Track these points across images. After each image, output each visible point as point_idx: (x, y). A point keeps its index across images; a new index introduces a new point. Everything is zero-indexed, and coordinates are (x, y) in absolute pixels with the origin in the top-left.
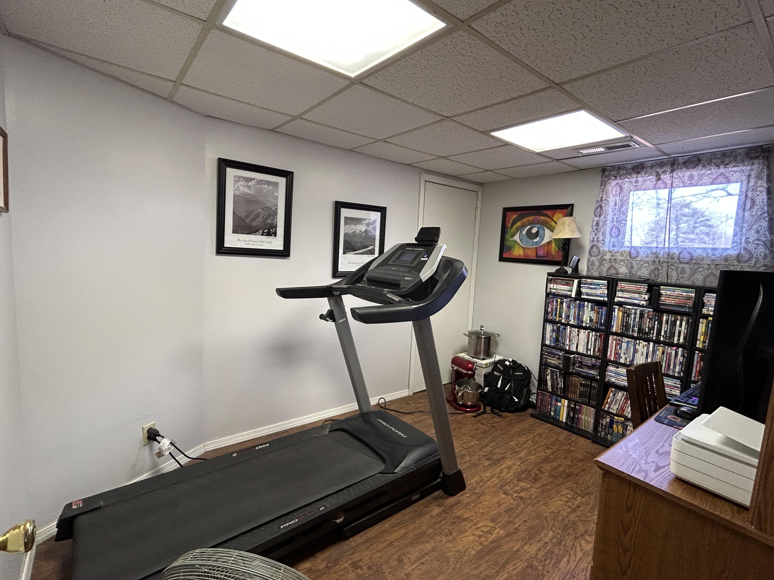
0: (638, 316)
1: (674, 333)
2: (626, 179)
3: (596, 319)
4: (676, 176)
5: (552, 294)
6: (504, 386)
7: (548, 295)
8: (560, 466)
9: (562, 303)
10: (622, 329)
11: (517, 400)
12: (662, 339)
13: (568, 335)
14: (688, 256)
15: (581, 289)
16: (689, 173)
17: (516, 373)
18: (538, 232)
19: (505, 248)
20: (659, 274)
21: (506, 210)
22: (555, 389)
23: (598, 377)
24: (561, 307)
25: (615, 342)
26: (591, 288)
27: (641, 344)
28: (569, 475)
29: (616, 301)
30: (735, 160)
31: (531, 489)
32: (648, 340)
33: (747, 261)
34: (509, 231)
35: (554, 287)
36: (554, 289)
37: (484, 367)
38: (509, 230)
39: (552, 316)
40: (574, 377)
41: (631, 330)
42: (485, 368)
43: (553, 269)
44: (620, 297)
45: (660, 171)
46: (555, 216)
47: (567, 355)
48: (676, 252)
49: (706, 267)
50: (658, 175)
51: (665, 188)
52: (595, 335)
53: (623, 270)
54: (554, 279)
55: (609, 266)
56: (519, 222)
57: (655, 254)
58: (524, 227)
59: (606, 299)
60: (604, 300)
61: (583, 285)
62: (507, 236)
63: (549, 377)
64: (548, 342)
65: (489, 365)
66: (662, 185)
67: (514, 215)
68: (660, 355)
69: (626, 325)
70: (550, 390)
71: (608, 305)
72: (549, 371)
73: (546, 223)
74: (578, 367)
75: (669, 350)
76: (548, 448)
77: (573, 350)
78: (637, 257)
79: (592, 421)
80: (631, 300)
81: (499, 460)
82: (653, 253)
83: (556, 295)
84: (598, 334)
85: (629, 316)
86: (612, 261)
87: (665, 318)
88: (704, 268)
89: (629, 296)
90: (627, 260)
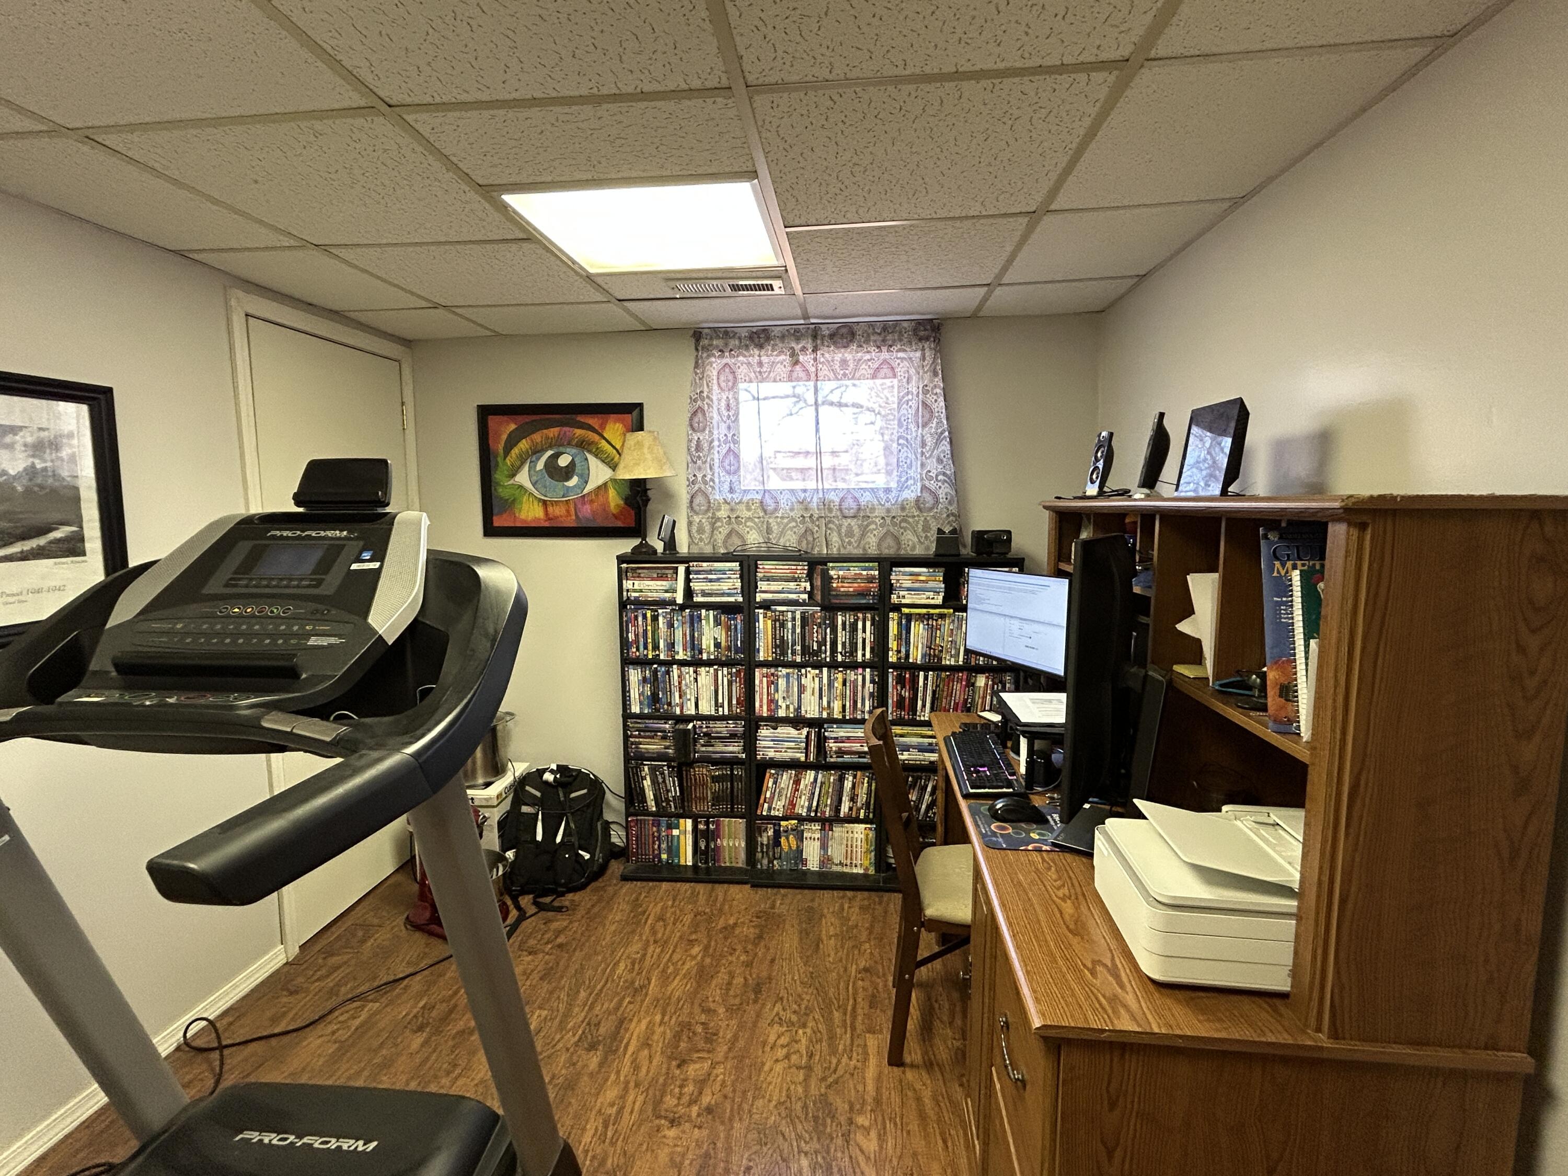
0: (798, 623)
1: (856, 643)
2: (741, 358)
3: (727, 641)
4: (822, 360)
5: (632, 603)
6: (550, 832)
7: (623, 605)
8: (732, 975)
9: (655, 619)
10: (775, 653)
11: (587, 856)
12: (840, 658)
13: (676, 684)
14: (854, 505)
15: (691, 584)
16: (840, 355)
17: (573, 795)
18: (572, 464)
19: (495, 502)
20: (814, 539)
21: (486, 413)
22: (664, 804)
23: (744, 756)
24: (655, 630)
25: (765, 679)
26: (711, 581)
27: (808, 675)
28: (757, 990)
29: (758, 600)
30: (900, 340)
31: (715, 1071)
32: (818, 666)
33: (931, 509)
34: (500, 464)
35: (636, 587)
36: (635, 591)
37: (495, 803)
38: (500, 459)
39: (638, 649)
40: (699, 767)
41: (790, 651)
42: (498, 805)
43: (626, 546)
44: (765, 591)
45: (798, 347)
46: (607, 428)
47: (681, 727)
48: (834, 498)
49: (878, 521)
50: (793, 354)
51: (809, 380)
52: (728, 673)
53: (753, 539)
54: (632, 569)
55: (726, 532)
56: (524, 441)
57: (802, 503)
58: (538, 452)
59: (740, 599)
60: (736, 602)
61: (695, 576)
62: (499, 476)
63: (647, 783)
64: (635, 709)
65: (504, 795)
66: (802, 375)
67: (508, 423)
68: (840, 687)
69: (780, 645)
70: (654, 809)
71: (746, 608)
72: (646, 768)
73: (589, 444)
74: (703, 746)
75: (851, 675)
76: (691, 943)
77: (689, 712)
78: (776, 510)
79: (743, 844)
80: (783, 595)
81: (616, 1035)
82: (799, 502)
83: (641, 604)
84: (734, 670)
85: (783, 625)
86: (733, 520)
87: (840, 619)
88: (876, 524)
89: (780, 588)
90: (759, 518)
